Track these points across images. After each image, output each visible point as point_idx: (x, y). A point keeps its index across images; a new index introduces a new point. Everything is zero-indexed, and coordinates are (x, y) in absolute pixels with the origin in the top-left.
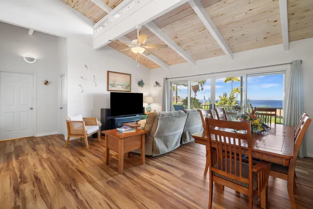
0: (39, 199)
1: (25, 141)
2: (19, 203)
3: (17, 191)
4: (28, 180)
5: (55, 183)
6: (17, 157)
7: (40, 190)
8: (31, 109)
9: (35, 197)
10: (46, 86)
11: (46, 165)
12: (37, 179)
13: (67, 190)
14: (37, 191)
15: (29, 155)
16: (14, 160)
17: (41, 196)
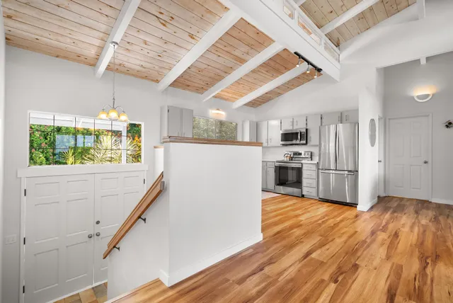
0: (385, 247)
1: (415, 202)
2: (368, 241)
3: (373, 233)
4: (388, 231)
5: (411, 245)
6: (394, 212)
7: (391, 243)
8: (426, 162)
9: (383, 244)
10: (447, 129)
11: (416, 229)
12: (396, 235)
13: (418, 258)
14: (388, 242)
15: (407, 215)
16: (389, 213)
17: (389, 246)
